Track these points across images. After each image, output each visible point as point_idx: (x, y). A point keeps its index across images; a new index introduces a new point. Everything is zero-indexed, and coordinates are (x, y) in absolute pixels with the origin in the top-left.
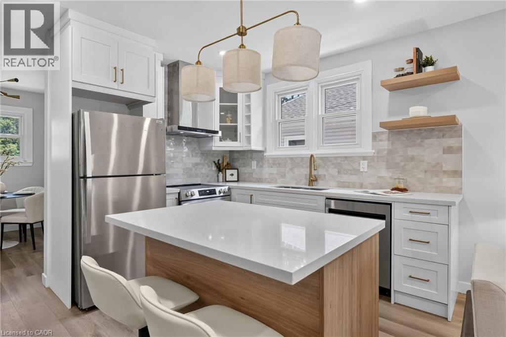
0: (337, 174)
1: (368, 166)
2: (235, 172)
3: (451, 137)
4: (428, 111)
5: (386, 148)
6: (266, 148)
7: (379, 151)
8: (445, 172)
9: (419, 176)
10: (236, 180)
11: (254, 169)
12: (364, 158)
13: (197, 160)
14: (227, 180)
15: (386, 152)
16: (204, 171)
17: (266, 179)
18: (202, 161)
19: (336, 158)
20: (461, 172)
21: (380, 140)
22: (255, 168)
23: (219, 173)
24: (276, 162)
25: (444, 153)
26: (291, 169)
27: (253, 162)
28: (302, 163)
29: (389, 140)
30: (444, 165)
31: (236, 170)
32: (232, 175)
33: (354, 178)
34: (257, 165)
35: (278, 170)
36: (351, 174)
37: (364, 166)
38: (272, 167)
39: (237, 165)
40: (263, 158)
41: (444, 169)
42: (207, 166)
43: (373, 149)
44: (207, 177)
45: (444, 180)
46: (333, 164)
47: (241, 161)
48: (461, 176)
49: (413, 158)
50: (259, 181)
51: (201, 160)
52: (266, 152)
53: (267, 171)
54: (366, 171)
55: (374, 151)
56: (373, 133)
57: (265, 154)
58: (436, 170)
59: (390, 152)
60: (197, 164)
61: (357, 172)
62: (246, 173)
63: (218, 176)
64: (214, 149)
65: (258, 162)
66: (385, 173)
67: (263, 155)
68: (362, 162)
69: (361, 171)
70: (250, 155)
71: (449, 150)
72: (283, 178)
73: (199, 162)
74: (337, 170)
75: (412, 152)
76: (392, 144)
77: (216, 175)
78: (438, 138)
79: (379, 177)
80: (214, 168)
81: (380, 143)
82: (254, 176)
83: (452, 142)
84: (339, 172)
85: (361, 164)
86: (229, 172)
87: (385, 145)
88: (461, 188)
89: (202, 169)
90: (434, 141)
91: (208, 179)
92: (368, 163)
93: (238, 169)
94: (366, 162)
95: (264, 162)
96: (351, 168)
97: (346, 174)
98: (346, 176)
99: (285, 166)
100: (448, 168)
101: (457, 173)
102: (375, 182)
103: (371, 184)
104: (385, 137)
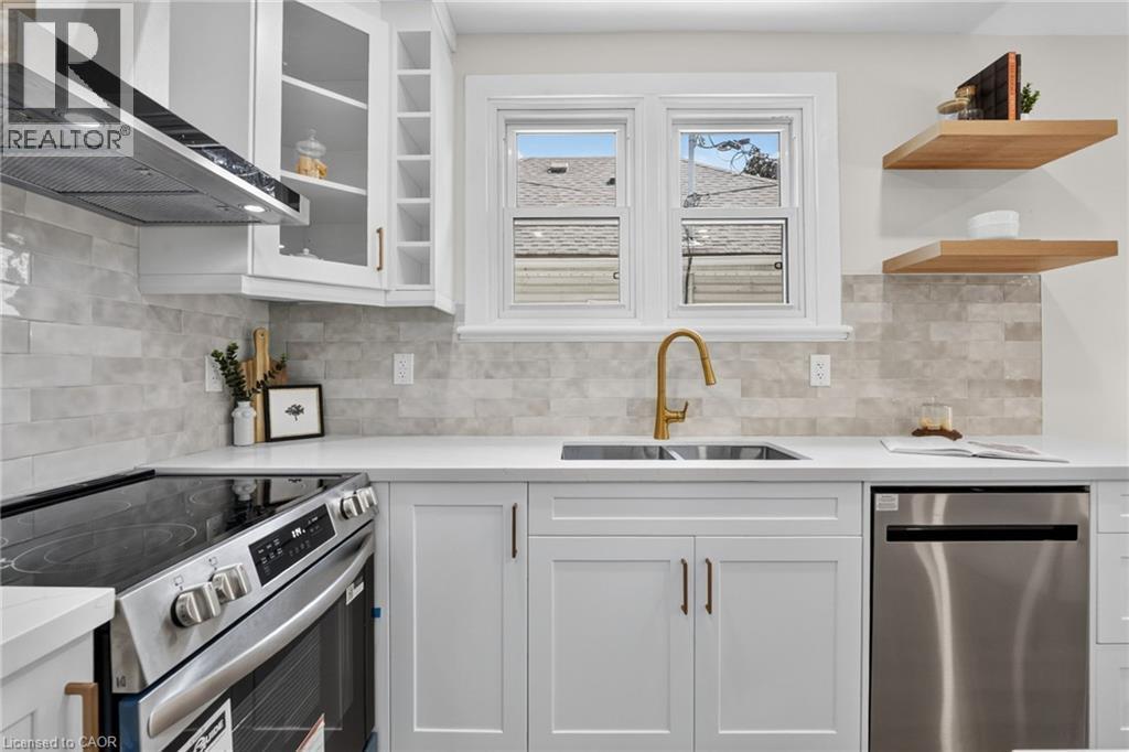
0: (738, 394)
1: (833, 370)
2: (308, 398)
3: (1020, 300)
5: (879, 319)
6: (460, 308)
7: (861, 330)
8: (1010, 384)
9: (957, 395)
10: (316, 429)
11: (402, 386)
12: (821, 348)
13: (128, 341)
14: (274, 434)
15: (879, 331)
16: (162, 399)
17: (461, 421)
18: (156, 351)
19: (736, 345)
20: (1040, 383)
21: (865, 299)
22: (412, 382)
23: (236, 406)
24: (511, 359)
25: (1007, 338)
26: (575, 383)
27: (398, 357)
28: (615, 363)
29: (885, 298)
30: (1007, 366)
31: (314, 392)
32: (296, 411)
33: (792, 408)
34: (418, 370)
35: (515, 388)
36: (783, 395)
37: (821, 370)
38: (488, 376)
39: (312, 367)
40: (449, 343)
41: (1008, 377)
42: (177, 374)
43: (844, 321)
44: (181, 427)
45: (1008, 403)
46: (727, 363)
47: (331, 353)
48: (1039, 393)
49: (941, 349)
50: (429, 428)
51: (146, 344)
52: (462, 320)
53: (462, 392)
54: (829, 384)
55: (850, 329)
56: (844, 277)
57: (460, 329)
58: (993, 379)
59: (891, 332)
60: (126, 366)
61: (801, 388)
62: (360, 402)
63: (230, 420)
64: (249, 288)
65: (423, 358)
66: (876, 390)
67: (450, 333)
68: (815, 358)
69: (813, 383)
70: (381, 331)
71: (1017, 332)
72: (540, 414)
73: (137, 352)
74: (738, 382)
75: (938, 333)
76: (894, 310)
77: (219, 414)
78: (995, 301)
79: (866, 402)
80: (214, 383)
81: (865, 306)
82: (404, 411)
83: (1021, 312)
84: (745, 391)
85: (813, 365)
86: (280, 399)
87: (875, 310)
88: (1041, 421)
89: (153, 388)
90: (977, 309)
91: (183, 438)
92: (833, 360)
93: (319, 387)
94: (826, 359)
95: (453, 358)
96: (783, 377)
97: (767, 393)
98: (768, 400)
99: (547, 372)
100: (1017, 374)
101: (1032, 387)
102: (851, 415)
103: (841, 420)
104: (875, 290)
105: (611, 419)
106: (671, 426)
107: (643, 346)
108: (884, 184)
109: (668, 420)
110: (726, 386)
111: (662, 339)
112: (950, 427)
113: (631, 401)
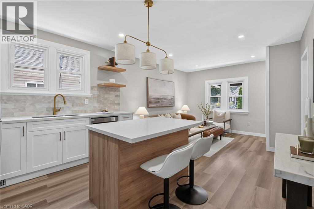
0: (71, 106)
1: (89, 102)
3: (117, 92)
4: (116, 81)
5: (97, 93)
7: (94, 95)
8: (116, 104)
9: (109, 106)
12: (87, 98)
15: (97, 95)
19: (71, 97)
20: (120, 104)
21: (95, 90)
24: (13, 99)
25: (116, 97)
26: (32, 104)
28: (43, 100)
29: (98, 90)
30: (115, 101)
33: (82, 108)
36: (80, 106)
37: (87, 102)
41: (116, 103)
43: (91, 94)
45: (116, 107)
46: (69, 101)
48: (120, 105)
49: (106, 99)
54: (88, 104)
55: (92, 95)
56: (91, 86)
58: (113, 103)
59: (99, 96)
61: (83, 105)
66: (96, 105)
68: (86, 100)
69: (86, 104)
71: (117, 96)
74: (71, 104)
75: (106, 96)
76: (99, 92)
78: (114, 91)
79: (94, 107)
81: (95, 91)
83: (117, 93)
84: (73, 106)
85: (85, 101)
87: (96, 92)
90: (111, 92)
92: (89, 100)
94: (88, 100)
96: (80, 103)
97: (77, 106)
98: (77, 107)
99: (25, 102)
100: (116, 102)
101: (119, 104)
102: (92, 109)
103: (90, 110)
104: (96, 89)
105: (42, 112)
106: (57, 112)
107: (50, 97)
108: (98, 71)
109: (56, 111)
110: (68, 104)
111: (55, 95)
112: (106, 110)
113: (47, 108)
